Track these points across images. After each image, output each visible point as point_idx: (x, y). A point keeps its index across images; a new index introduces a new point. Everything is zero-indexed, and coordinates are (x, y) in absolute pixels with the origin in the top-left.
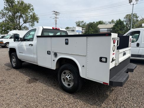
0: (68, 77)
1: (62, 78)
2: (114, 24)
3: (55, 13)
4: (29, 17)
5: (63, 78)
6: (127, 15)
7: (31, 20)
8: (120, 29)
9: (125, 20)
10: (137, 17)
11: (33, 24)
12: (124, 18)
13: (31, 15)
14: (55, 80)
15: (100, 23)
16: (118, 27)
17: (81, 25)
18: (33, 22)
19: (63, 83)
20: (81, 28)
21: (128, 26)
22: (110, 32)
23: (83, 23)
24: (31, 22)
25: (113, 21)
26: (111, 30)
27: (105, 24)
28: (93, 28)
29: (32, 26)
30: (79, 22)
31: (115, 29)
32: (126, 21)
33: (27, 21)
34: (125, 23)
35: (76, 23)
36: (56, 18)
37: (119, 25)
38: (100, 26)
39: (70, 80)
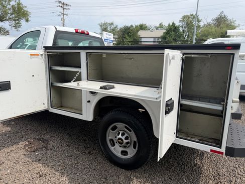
0: (123, 138)
1: (108, 138)
2: (165, 31)
3: (60, 4)
4: (9, 9)
5: (110, 138)
6: (184, 17)
7: (13, 16)
8: (174, 39)
9: (181, 24)
10: (199, 21)
11: (18, 23)
12: (180, 21)
13: (12, 6)
14: (85, 140)
15: (142, 27)
16: (170, 36)
17: (109, 29)
18: (18, 20)
19: (112, 148)
20: (112, 34)
21: (185, 34)
22: (158, 43)
23: (113, 27)
24: (15, 20)
25: (161, 26)
26: (160, 40)
27: (149, 30)
28: (130, 36)
29: (16, 27)
30: (105, 24)
31: (167, 40)
32: (182, 27)
33: (6, 17)
34: (181, 30)
35: (101, 26)
36: (64, 14)
37: (173, 33)
38: (141, 33)
39: (127, 143)
